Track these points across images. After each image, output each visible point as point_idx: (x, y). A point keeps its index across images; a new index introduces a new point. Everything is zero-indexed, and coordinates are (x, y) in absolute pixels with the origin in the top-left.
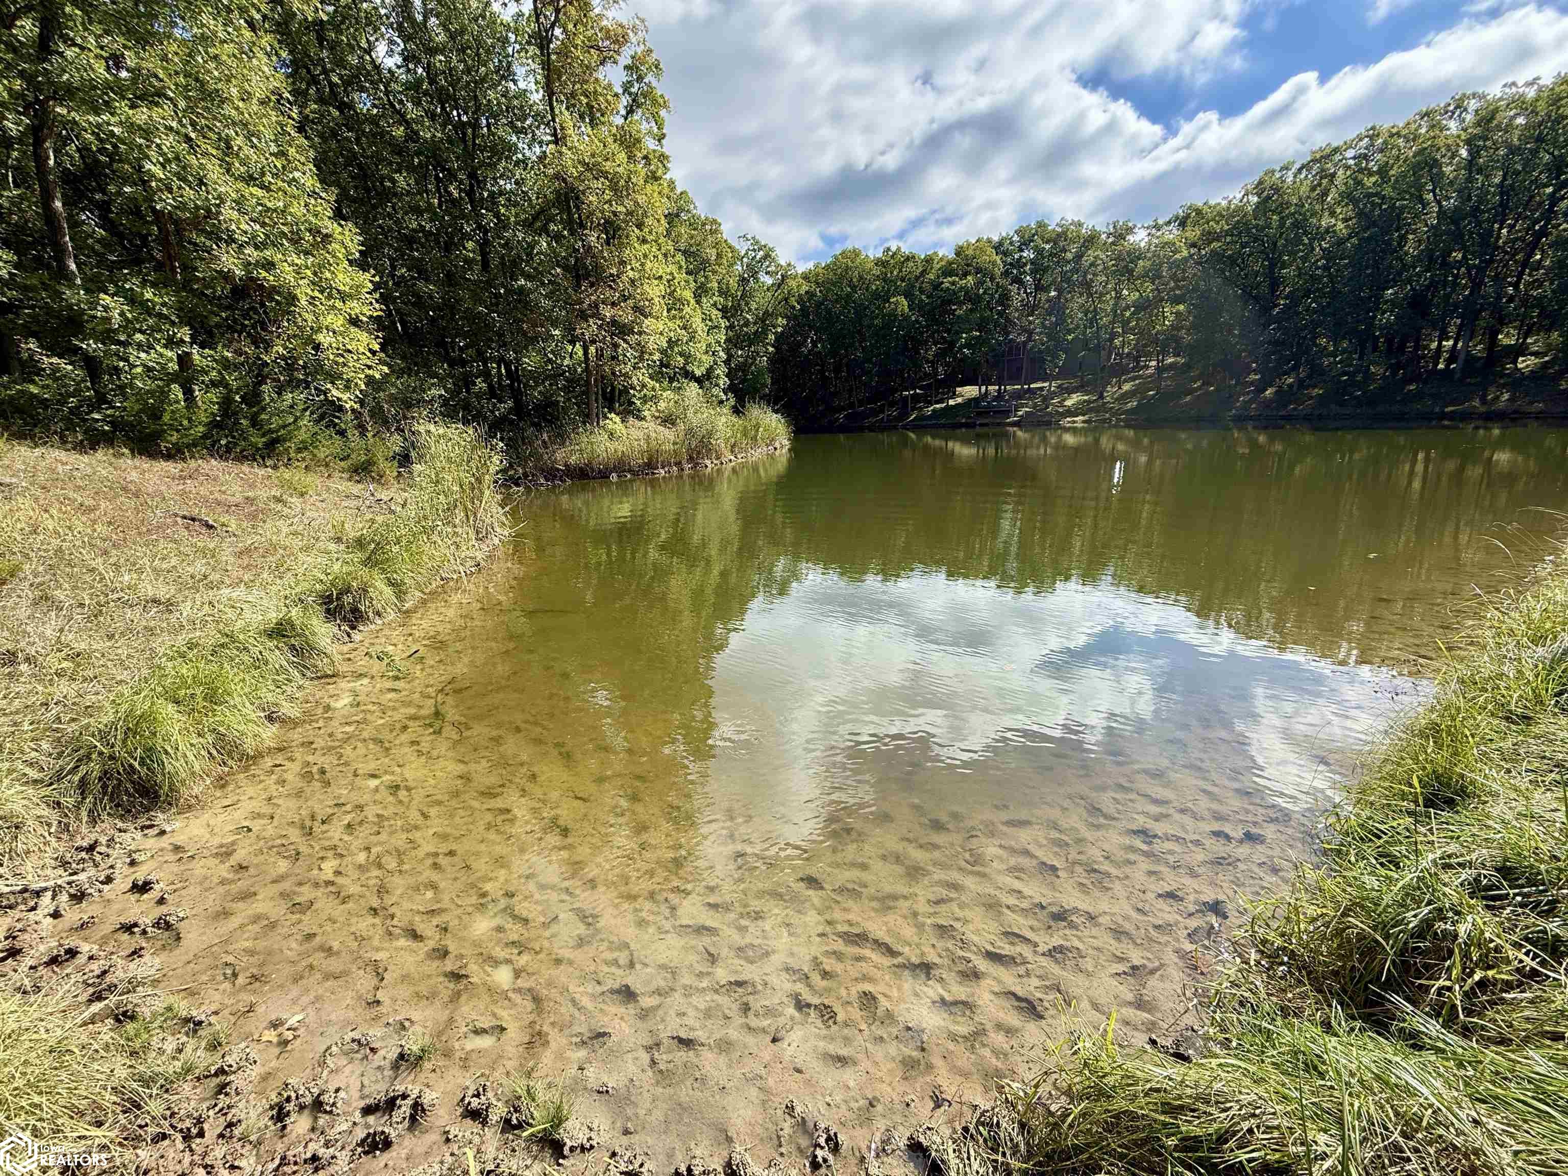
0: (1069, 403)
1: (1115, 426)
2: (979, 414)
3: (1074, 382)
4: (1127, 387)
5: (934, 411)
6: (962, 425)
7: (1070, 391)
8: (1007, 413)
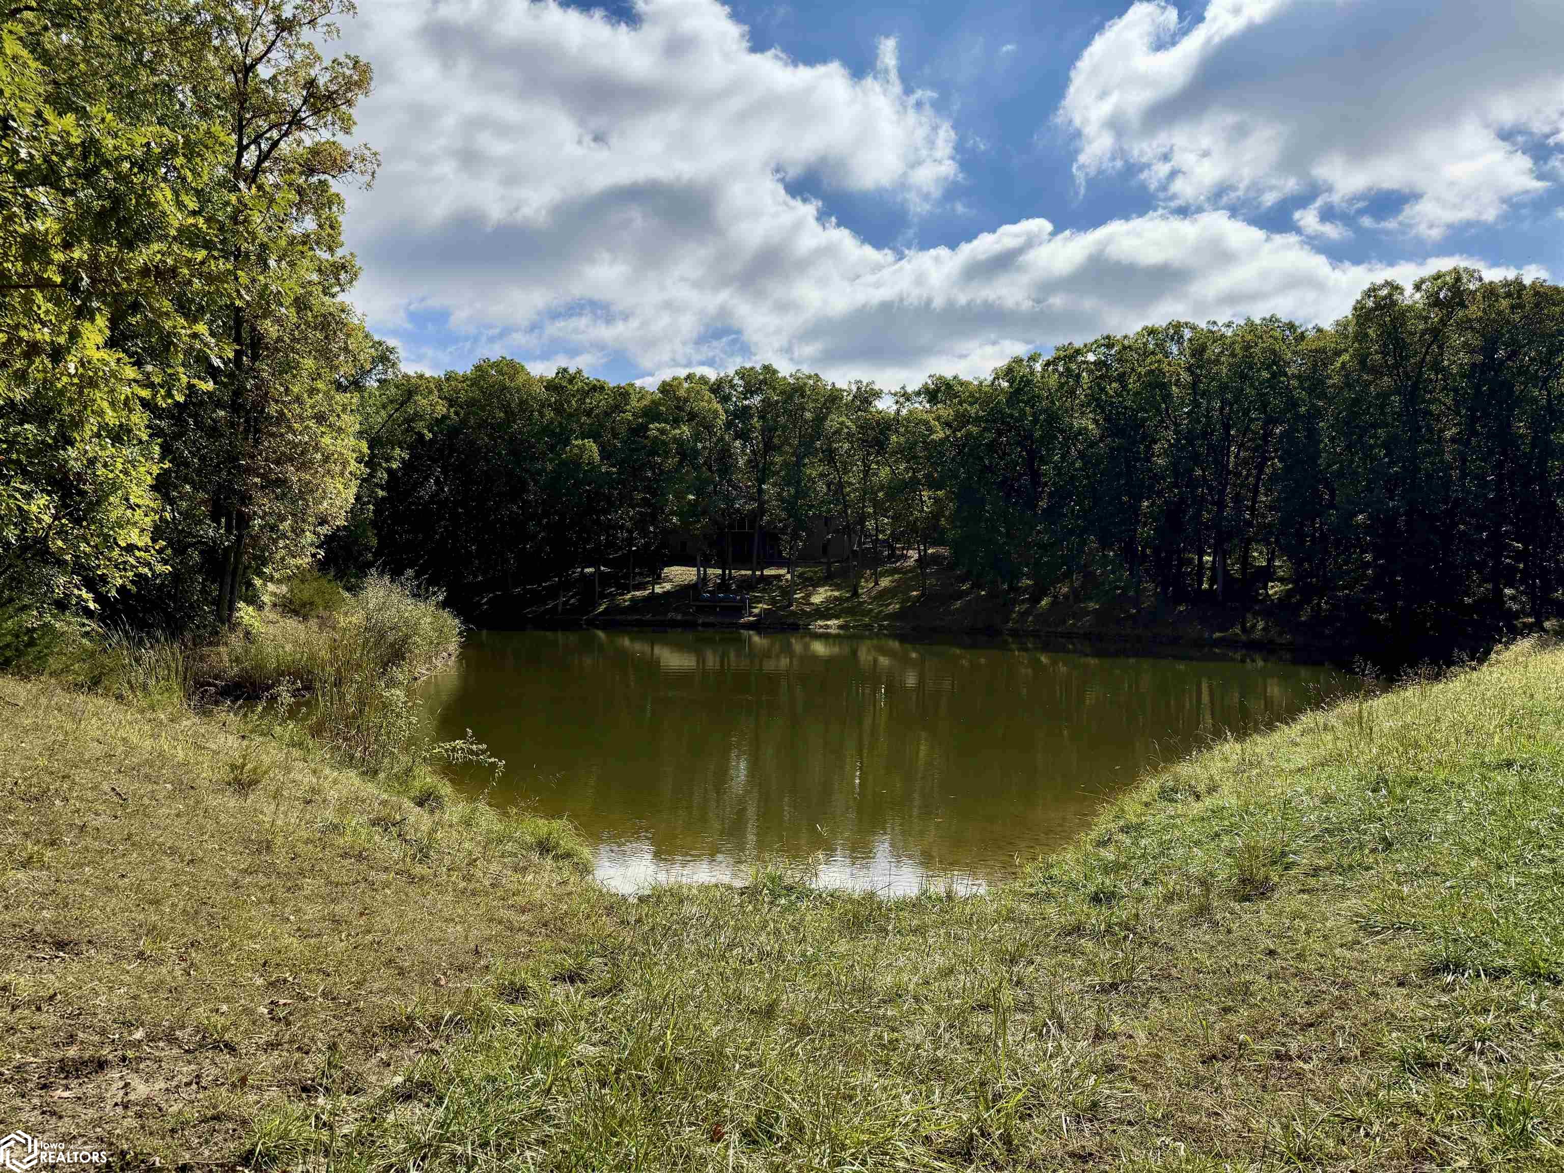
0: (817, 599)
1: (877, 635)
2: (700, 610)
3: (819, 571)
4: (885, 582)
5: (632, 599)
6: (674, 624)
7: (815, 583)
8: (739, 610)
